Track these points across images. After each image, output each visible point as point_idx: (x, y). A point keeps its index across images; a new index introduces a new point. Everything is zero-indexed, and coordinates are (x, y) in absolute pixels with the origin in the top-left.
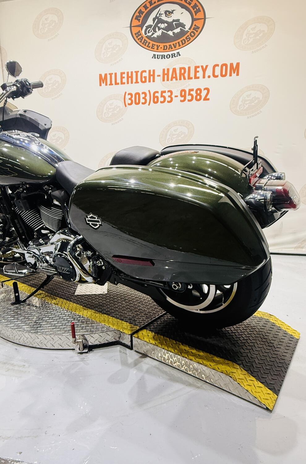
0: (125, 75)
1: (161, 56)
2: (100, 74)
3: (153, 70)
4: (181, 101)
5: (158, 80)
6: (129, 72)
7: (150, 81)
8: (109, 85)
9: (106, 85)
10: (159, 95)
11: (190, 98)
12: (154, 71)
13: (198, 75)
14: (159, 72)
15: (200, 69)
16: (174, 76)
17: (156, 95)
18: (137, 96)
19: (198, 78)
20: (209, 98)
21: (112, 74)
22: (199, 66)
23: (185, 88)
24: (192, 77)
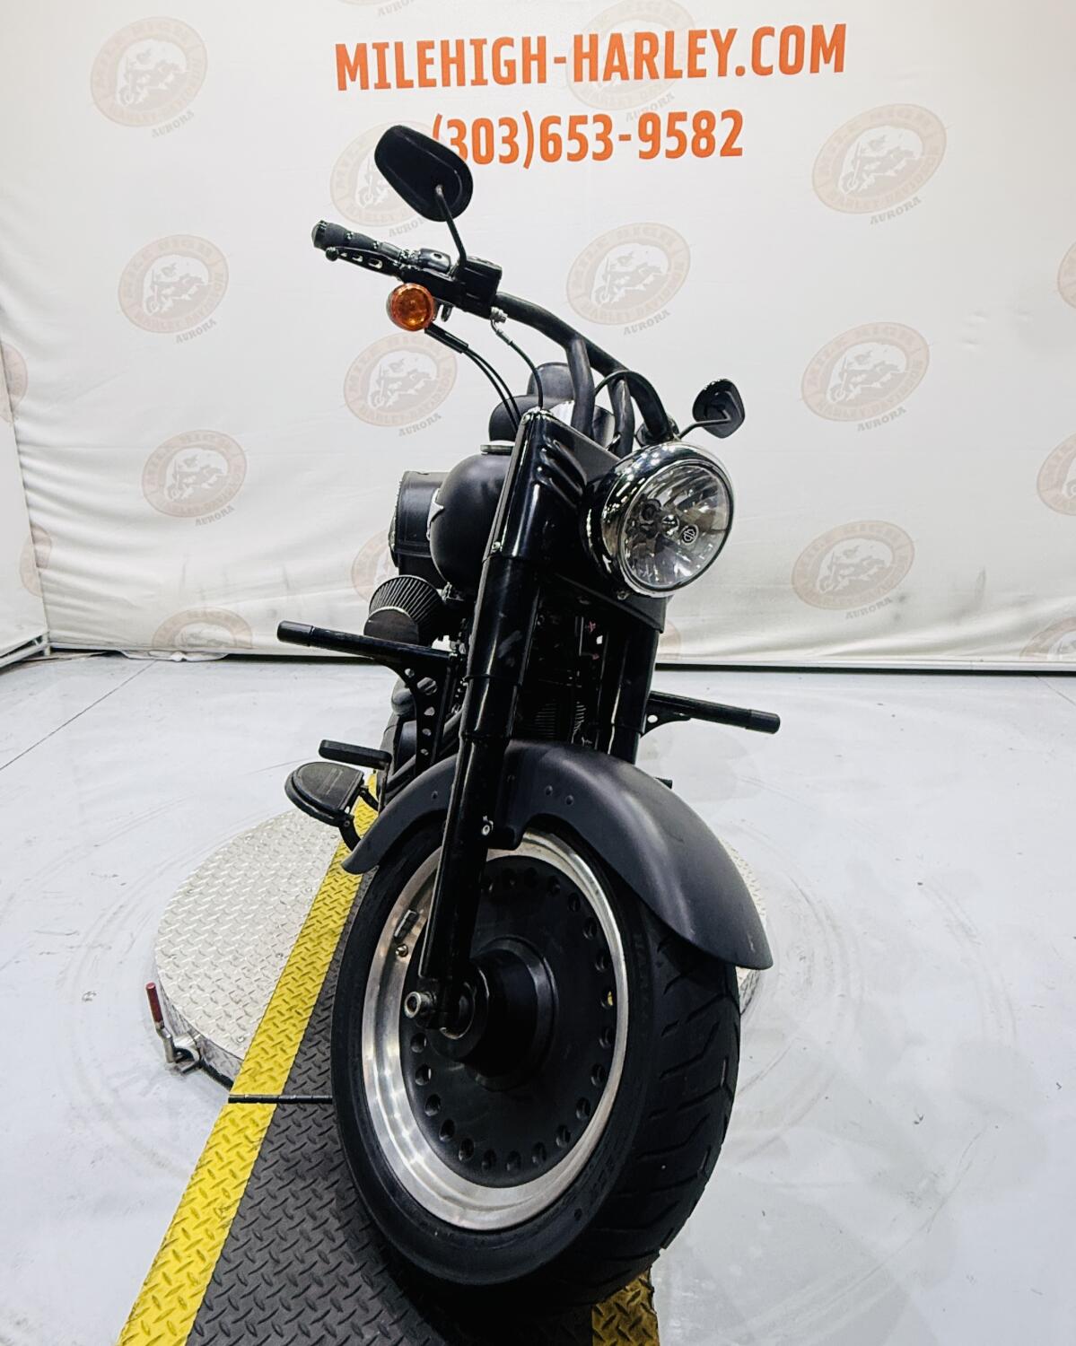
0: (434, 54)
2: (338, 47)
3: (539, 38)
4: (643, 155)
5: (558, 74)
6: (448, 42)
7: (527, 80)
8: (376, 87)
9: (365, 86)
10: (562, 130)
11: (672, 144)
12: (542, 41)
13: (701, 62)
14: (560, 46)
15: (707, 43)
16: (616, 63)
17: (553, 129)
19: (702, 73)
20: (741, 149)
21: (386, 45)
22: (706, 31)
23: (654, 107)
24: (681, 72)
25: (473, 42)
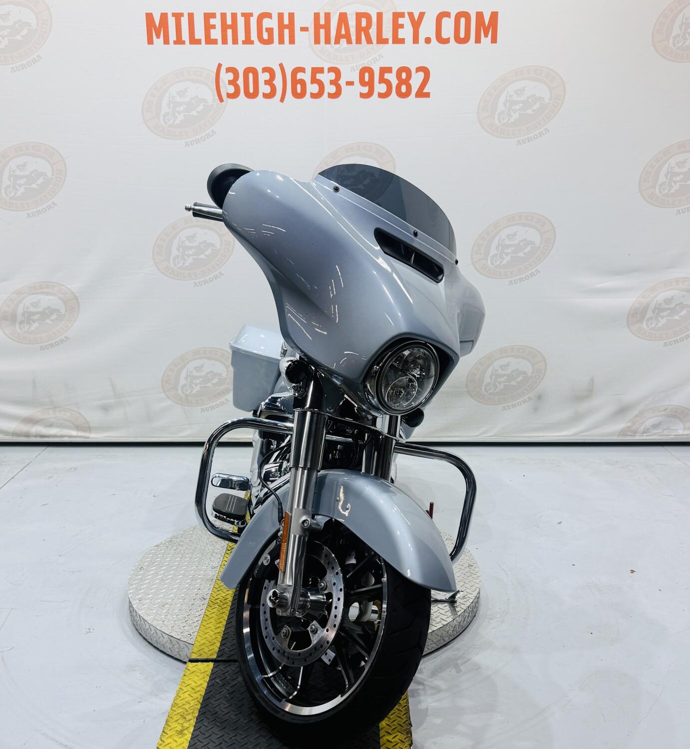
0: (216, 22)
2: (146, 14)
3: (289, 13)
4: (363, 96)
5: (304, 39)
6: (225, 14)
7: (281, 41)
8: (175, 43)
9: (166, 42)
10: (306, 76)
11: (382, 88)
12: (291, 16)
13: (401, 34)
14: (304, 19)
15: (405, 21)
16: (343, 32)
17: (300, 76)
19: (402, 41)
20: (429, 93)
22: (404, 13)
23: (369, 63)
24: (388, 39)
25: (243, 15)
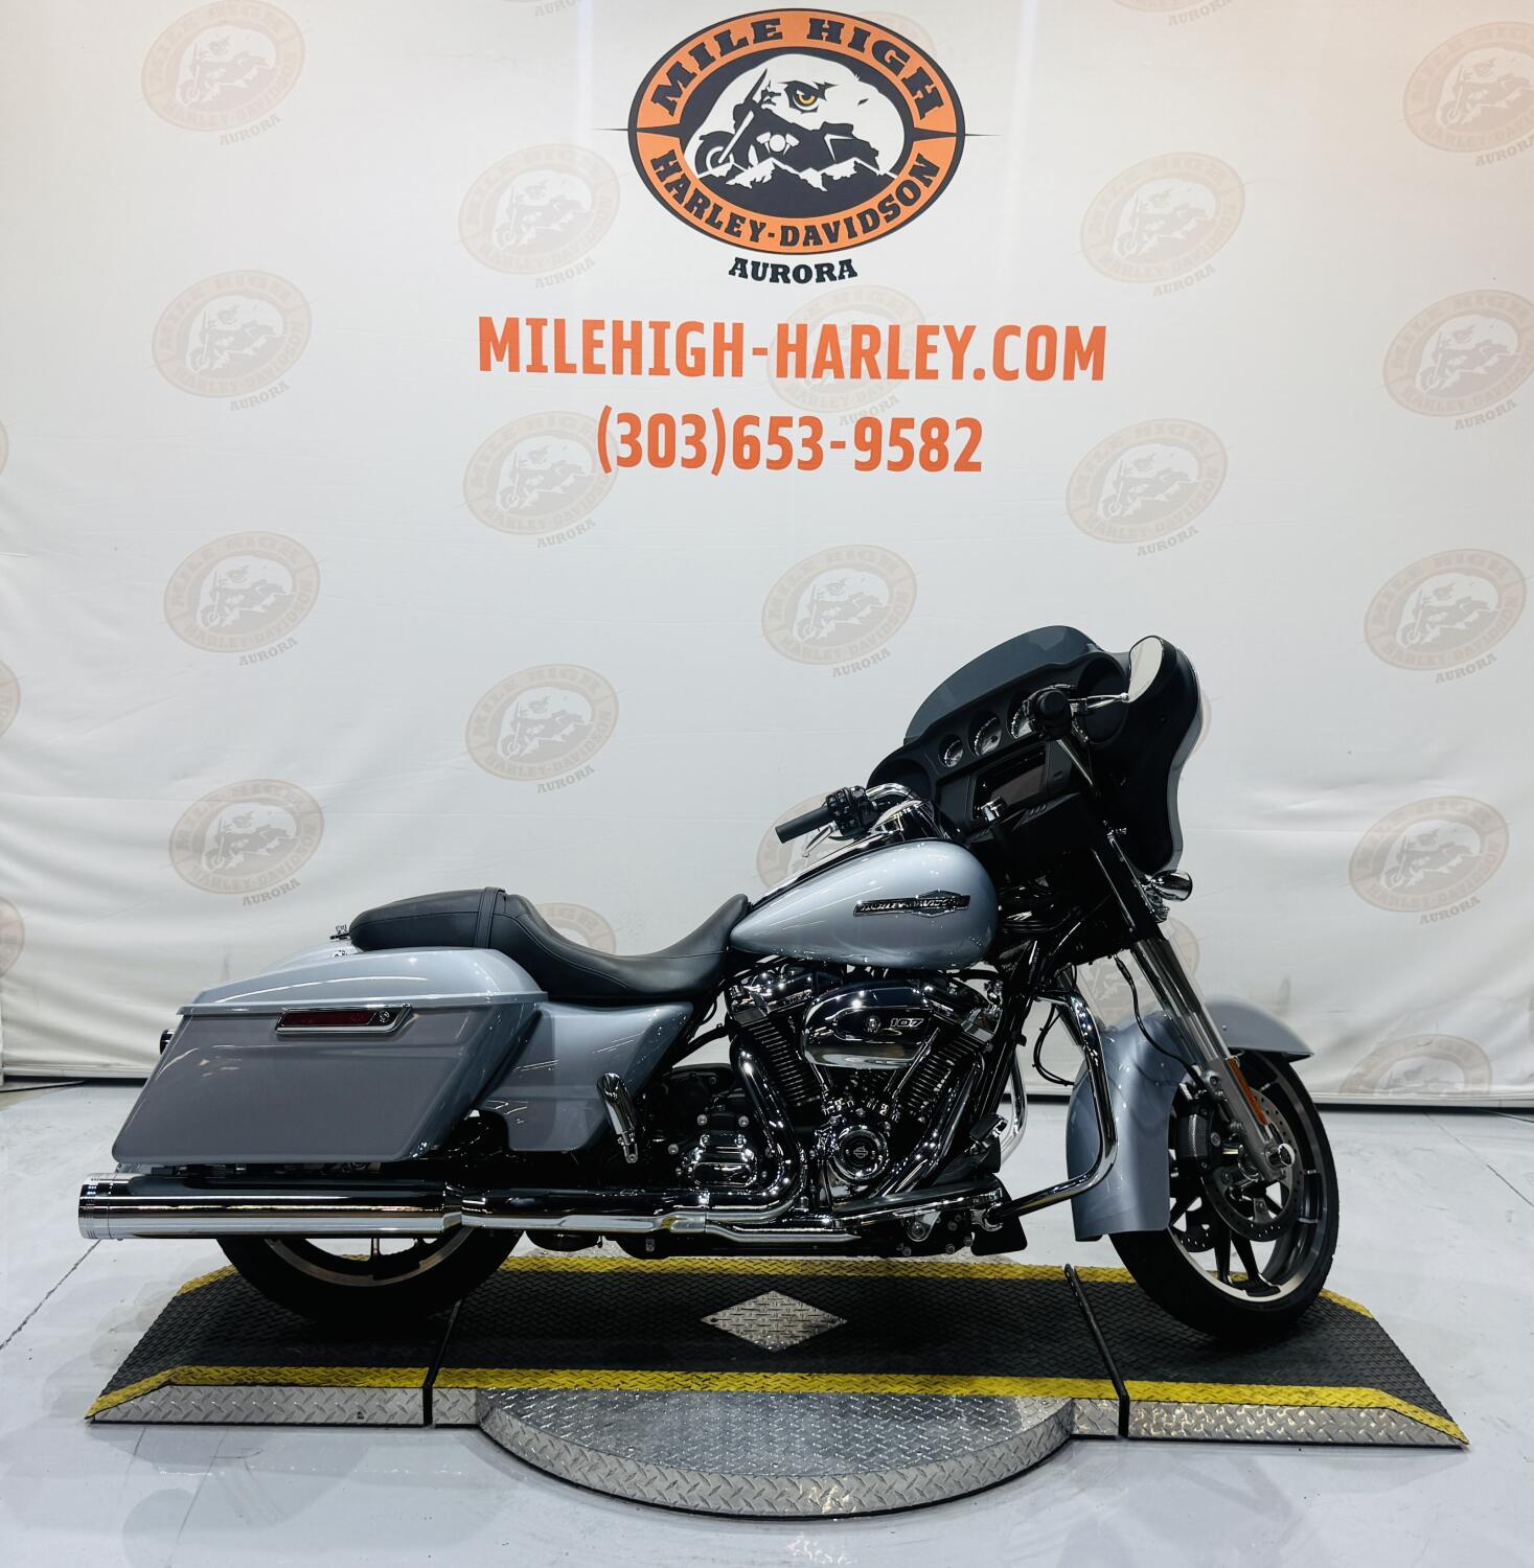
0: (605, 335)
1: (769, 270)
2: (481, 319)
3: (735, 325)
4: (860, 466)
5: (757, 368)
6: (621, 322)
7: (719, 371)
8: (530, 369)
9: (514, 366)
10: (761, 432)
11: (897, 454)
12: (738, 329)
13: (932, 362)
14: (758, 334)
15: (940, 341)
16: (829, 358)
17: (749, 430)
18: (662, 428)
19: (934, 375)
20: (980, 463)
21: (544, 322)
22: (938, 327)
23: (874, 411)
24: (907, 371)
